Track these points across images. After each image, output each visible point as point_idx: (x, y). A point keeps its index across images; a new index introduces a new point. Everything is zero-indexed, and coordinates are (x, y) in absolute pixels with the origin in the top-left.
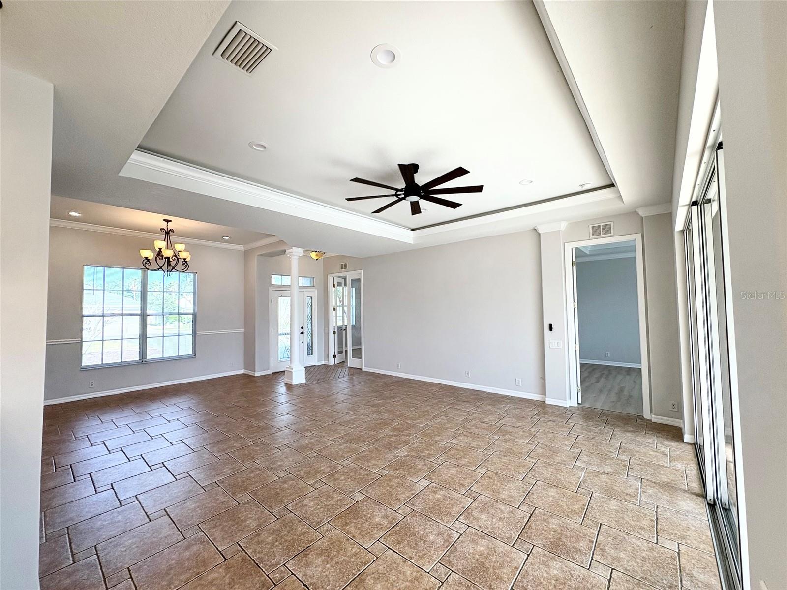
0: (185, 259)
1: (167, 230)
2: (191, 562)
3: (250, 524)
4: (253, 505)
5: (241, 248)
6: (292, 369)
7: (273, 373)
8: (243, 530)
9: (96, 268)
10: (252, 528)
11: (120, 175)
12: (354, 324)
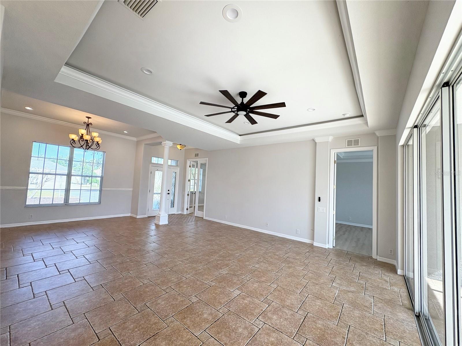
0: (97, 142)
1: (88, 123)
2: (75, 341)
3: (120, 314)
4: (124, 301)
5: (135, 139)
6: (160, 215)
7: (148, 217)
8: (114, 319)
9: (40, 144)
10: (121, 317)
11: (55, 81)
12: (201, 191)
